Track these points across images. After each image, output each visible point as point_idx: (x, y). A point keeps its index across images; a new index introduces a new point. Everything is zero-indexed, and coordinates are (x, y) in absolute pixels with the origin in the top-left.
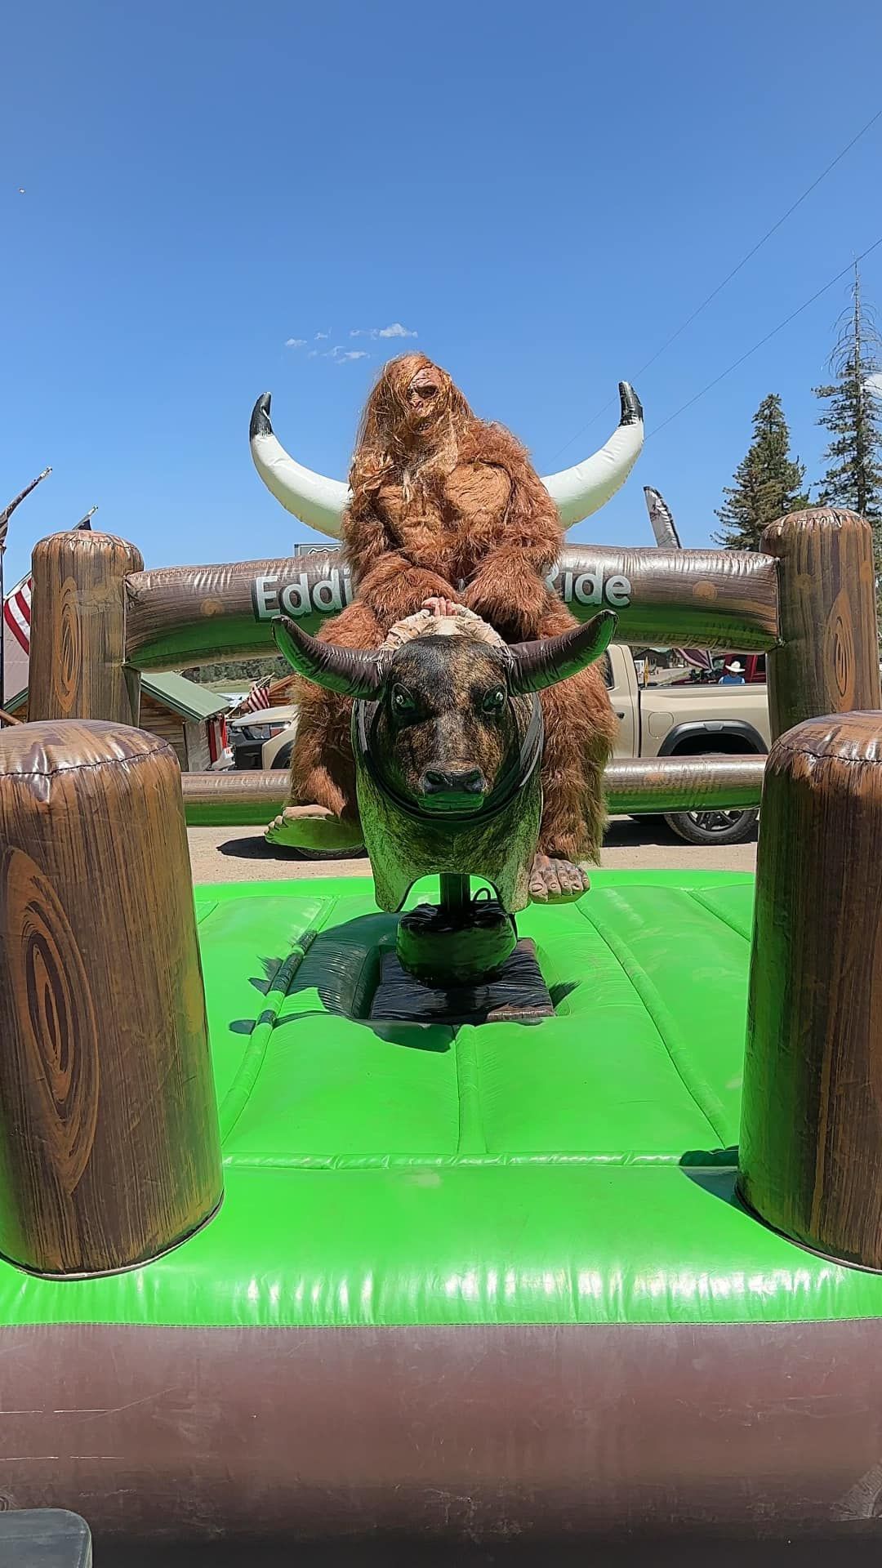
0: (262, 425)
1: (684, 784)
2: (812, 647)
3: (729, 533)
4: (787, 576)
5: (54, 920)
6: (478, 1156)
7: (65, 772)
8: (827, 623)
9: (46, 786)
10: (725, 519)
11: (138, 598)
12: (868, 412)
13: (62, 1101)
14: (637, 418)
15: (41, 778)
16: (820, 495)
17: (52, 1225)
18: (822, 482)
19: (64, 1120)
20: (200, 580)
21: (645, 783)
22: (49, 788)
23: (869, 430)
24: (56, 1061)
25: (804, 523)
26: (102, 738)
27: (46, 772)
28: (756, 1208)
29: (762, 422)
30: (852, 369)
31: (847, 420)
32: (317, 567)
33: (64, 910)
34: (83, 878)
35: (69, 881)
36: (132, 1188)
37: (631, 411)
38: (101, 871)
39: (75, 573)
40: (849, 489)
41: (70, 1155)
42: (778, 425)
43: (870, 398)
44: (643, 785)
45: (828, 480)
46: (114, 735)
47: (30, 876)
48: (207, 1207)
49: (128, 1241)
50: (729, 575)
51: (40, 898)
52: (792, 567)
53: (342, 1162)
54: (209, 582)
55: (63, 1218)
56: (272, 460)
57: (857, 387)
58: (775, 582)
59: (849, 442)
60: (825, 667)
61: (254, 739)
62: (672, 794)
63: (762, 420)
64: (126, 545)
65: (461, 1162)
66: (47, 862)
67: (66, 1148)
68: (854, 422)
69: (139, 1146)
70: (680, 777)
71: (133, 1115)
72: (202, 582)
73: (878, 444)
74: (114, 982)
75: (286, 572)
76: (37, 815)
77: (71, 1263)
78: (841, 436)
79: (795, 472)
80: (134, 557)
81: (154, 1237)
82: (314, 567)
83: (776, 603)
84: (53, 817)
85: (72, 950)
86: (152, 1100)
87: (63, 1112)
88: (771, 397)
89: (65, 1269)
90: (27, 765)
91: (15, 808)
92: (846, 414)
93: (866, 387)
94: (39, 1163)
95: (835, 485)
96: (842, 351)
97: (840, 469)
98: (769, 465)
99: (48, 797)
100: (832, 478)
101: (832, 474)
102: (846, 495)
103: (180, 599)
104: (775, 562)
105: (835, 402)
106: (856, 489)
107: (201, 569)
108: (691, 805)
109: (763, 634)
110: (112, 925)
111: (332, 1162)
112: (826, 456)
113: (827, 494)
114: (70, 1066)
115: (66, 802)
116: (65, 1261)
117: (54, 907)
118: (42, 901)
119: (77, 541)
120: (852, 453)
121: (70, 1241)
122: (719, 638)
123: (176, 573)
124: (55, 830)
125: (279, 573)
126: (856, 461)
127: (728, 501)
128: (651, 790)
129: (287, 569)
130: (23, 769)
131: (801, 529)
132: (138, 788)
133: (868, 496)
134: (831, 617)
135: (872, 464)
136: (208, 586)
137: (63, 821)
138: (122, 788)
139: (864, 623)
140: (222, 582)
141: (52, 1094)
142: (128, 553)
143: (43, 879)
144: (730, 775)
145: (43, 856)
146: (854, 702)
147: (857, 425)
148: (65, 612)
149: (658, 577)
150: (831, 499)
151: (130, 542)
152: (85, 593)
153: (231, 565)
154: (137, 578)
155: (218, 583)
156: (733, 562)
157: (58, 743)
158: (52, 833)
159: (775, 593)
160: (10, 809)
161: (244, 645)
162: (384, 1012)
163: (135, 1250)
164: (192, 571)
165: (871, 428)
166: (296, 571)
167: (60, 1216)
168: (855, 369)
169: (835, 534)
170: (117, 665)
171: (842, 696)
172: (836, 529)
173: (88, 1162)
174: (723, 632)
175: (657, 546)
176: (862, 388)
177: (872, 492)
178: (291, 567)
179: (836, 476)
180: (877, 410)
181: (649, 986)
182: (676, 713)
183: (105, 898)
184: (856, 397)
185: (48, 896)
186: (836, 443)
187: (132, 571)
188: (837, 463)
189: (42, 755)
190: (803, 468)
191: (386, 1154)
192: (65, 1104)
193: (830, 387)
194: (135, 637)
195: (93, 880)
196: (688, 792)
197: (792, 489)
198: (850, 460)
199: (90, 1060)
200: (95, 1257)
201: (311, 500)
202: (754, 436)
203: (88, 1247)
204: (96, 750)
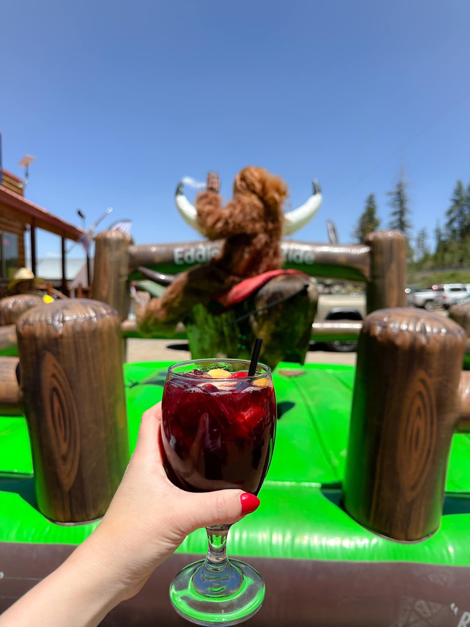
0: (180, 192)
2: (381, 282)
4: (374, 256)
5: (61, 381)
7: (69, 321)
8: (387, 274)
11: (132, 255)
13: (64, 454)
14: (318, 193)
15: (59, 323)
19: (65, 462)
22: (62, 327)
24: (62, 438)
25: (380, 236)
26: (86, 308)
27: (61, 320)
28: (348, 510)
32: (198, 246)
33: (67, 378)
37: (316, 191)
38: (82, 362)
39: (109, 246)
41: (67, 477)
42: (373, 206)
47: (53, 364)
49: (91, 511)
50: (351, 254)
52: (375, 252)
56: (182, 206)
58: (369, 258)
66: (60, 358)
67: (66, 473)
69: (96, 474)
71: (94, 461)
72: (156, 250)
76: (56, 339)
83: (369, 266)
84: (63, 340)
86: (102, 455)
87: (64, 458)
88: (371, 195)
89: (65, 521)
90: (53, 317)
91: (48, 335)
99: (61, 331)
104: (369, 251)
109: (363, 277)
110: (86, 384)
114: (68, 440)
115: (68, 334)
116: (65, 518)
117: (62, 377)
118: (57, 374)
120: (399, 215)
121: (67, 510)
131: (378, 238)
135: (405, 220)
137: (67, 342)
138: (93, 328)
141: (61, 451)
142: (129, 239)
143: (58, 364)
145: (57, 355)
152: (113, 253)
154: (132, 248)
156: (352, 249)
157: (67, 309)
158: (62, 346)
164: (153, 245)
167: (64, 500)
168: (399, 187)
169: (391, 240)
170: (124, 280)
171: (392, 301)
173: (75, 479)
183: (84, 373)
185: (60, 372)
187: (130, 245)
198: (398, 218)
200: (77, 517)
204: (83, 314)
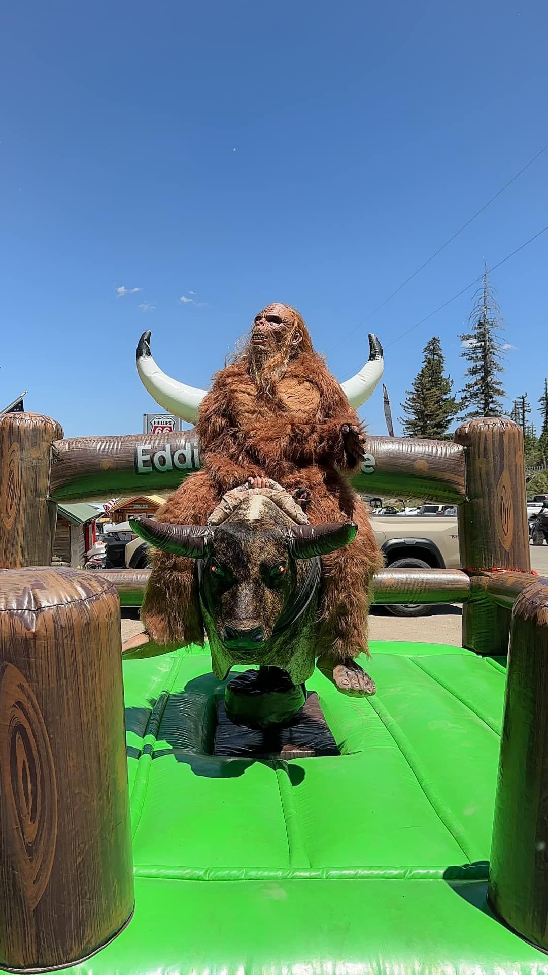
0: (144, 351)
1: (407, 587)
2: (487, 504)
3: (409, 418)
4: (471, 458)
5: (32, 714)
6: (306, 870)
7: (47, 608)
8: (496, 489)
9: (33, 620)
10: (407, 409)
11: (60, 457)
12: (491, 350)
13: (31, 843)
14: (380, 356)
15: (29, 613)
16: (462, 398)
17: (18, 932)
18: (463, 391)
19: (31, 858)
20: (101, 447)
21: (382, 586)
22: (35, 620)
23: (491, 361)
24: (28, 815)
25: (482, 426)
26: (71, 583)
27: (33, 609)
28: (505, 918)
29: (429, 353)
30: (481, 325)
31: (478, 355)
32: (177, 441)
33: (40, 708)
34: (54, 685)
35: (44, 686)
36: (76, 905)
37: (376, 352)
38: (66, 679)
39: (19, 440)
40: (479, 395)
41: (34, 883)
42: (438, 355)
43: (492, 342)
44: (381, 586)
45: (467, 389)
46: (79, 580)
47: (18, 683)
48: (125, 916)
49: (72, 944)
50: (436, 456)
51: (23, 699)
52: (474, 453)
53: (212, 873)
54: (107, 448)
55: (26, 928)
56: (150, 373)
57: (484, 336)
58: (463, 462)
59: (479, 367)
60: (495, 517)
61: (120, 541)
62: (399, 593)
63: (428, 352)
64: (53, 422)
65: (295, 874)
66: (30, 673)
67: (31, 878)
68: (482, 356)
69: (83, 875)
70: (404, 582)
71: (79, 853)
72: (102, 448)
73: (496, 370)
74: (71, 758)
75: (157, 443)
76: (26, 640)
77: (30, 961)
78: (475, 364)
79: (447, 384)
80: (58, 430)
81: (89, 941)
82: (175, 440)
83: (464, 475)
84: (36, 641)
85: (43, 734)
86: (92, 842)
87: (31, 850)
88: (434, 339)
89: (25, 965)
90: (20, 603)
91: (10, 635)
92: (477, 351)
93: (490, 336)
94: (11, 888)
95: (471, 393)
96: (476, 314)
97: (474, 383)
98: (432, 379)
99: (34, 627)
100: (469, 389)
101: (469, 386)
102: (477, 399)
103: (88, 458)
104: (464, 449)
105: (471, 344)
106: (483, 395)
107: (102, 439)
108: (410, 600)
109: (456, 494)
110: (72, 717)
111: (205, 873)
112: (466, 375)
113: (466, 397)
114: (37, 818)
115: (46, 631)
116: (26, 960)
117: (33, 706)
118: (24, 701)
119: (21, 419)
120: (481, 374)
121: (30, 944)
122: (429, 495)
123: (85, 441)
124: (37, 651)
125: (152, 444)
126: (483, 379)
127: (408, 398)
128: (386, 590)
129: (157, 442)
130: (17, 607)
131: (480, 430)
132: (95, 619)
133: (490, 400)
134: (498, 486)
135: (493, 381)
136: (106, 451)
137: (43, 645)
138: (84, 620)
139: (519, 490)
140: (115, 448)
141: (24, 838)
142: (54, 427)
143: (26, 685)
144: (436, 582)
145: (27, 668)
146: (513, 539)
147: (484, 357)
148: (11, 465)
149: (392, 456)
150: (468, 401)
151: (55, 420)
152: (25, 453)
153: (121, 437)
154: (60, 444)
155: (113, 449)
156: (438, 448)
157: (41, 587)
158: (35, 653)
159: (464, 468)
160: (7, 635)
161: (128, 489)
162: (223, 747)
163: (76, 950)
164: (96, 440)
165: (493, 360)
166: (163, 443)
167: (24, 927)
168: (484, 325)
169: (502, 434)
170: (43, 499)
171: (506, 535)
172: (502, 431)
173: (47, 887)
174: (431, 491)
175: (389, 436)
176: (487, 336)
177: (493, 397)
178: (160, 440)
179: (472, 387)
180: (496, 349)
181: (399, 731)
182: (387, 533)
183: (68, 698)
184: (484, 341)
185: (29, 697)
186: (472, 368)
187: (56, 439)
188: (473, 379)
189: (31, 597)
190: (452, 382)
191: (243, 868)
192: (32, 846)
193: (469, 335)
194: (56, 482)
195: (61, 686)
196: (409, 592)
197: (446, 393)
198: (480, 378)
199: (52, 815)
200: (48, 958)
201: (175, 399)
202: (423, 361)
203: (43, 949)
204: (68, 593)
